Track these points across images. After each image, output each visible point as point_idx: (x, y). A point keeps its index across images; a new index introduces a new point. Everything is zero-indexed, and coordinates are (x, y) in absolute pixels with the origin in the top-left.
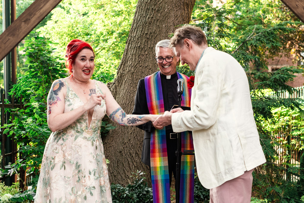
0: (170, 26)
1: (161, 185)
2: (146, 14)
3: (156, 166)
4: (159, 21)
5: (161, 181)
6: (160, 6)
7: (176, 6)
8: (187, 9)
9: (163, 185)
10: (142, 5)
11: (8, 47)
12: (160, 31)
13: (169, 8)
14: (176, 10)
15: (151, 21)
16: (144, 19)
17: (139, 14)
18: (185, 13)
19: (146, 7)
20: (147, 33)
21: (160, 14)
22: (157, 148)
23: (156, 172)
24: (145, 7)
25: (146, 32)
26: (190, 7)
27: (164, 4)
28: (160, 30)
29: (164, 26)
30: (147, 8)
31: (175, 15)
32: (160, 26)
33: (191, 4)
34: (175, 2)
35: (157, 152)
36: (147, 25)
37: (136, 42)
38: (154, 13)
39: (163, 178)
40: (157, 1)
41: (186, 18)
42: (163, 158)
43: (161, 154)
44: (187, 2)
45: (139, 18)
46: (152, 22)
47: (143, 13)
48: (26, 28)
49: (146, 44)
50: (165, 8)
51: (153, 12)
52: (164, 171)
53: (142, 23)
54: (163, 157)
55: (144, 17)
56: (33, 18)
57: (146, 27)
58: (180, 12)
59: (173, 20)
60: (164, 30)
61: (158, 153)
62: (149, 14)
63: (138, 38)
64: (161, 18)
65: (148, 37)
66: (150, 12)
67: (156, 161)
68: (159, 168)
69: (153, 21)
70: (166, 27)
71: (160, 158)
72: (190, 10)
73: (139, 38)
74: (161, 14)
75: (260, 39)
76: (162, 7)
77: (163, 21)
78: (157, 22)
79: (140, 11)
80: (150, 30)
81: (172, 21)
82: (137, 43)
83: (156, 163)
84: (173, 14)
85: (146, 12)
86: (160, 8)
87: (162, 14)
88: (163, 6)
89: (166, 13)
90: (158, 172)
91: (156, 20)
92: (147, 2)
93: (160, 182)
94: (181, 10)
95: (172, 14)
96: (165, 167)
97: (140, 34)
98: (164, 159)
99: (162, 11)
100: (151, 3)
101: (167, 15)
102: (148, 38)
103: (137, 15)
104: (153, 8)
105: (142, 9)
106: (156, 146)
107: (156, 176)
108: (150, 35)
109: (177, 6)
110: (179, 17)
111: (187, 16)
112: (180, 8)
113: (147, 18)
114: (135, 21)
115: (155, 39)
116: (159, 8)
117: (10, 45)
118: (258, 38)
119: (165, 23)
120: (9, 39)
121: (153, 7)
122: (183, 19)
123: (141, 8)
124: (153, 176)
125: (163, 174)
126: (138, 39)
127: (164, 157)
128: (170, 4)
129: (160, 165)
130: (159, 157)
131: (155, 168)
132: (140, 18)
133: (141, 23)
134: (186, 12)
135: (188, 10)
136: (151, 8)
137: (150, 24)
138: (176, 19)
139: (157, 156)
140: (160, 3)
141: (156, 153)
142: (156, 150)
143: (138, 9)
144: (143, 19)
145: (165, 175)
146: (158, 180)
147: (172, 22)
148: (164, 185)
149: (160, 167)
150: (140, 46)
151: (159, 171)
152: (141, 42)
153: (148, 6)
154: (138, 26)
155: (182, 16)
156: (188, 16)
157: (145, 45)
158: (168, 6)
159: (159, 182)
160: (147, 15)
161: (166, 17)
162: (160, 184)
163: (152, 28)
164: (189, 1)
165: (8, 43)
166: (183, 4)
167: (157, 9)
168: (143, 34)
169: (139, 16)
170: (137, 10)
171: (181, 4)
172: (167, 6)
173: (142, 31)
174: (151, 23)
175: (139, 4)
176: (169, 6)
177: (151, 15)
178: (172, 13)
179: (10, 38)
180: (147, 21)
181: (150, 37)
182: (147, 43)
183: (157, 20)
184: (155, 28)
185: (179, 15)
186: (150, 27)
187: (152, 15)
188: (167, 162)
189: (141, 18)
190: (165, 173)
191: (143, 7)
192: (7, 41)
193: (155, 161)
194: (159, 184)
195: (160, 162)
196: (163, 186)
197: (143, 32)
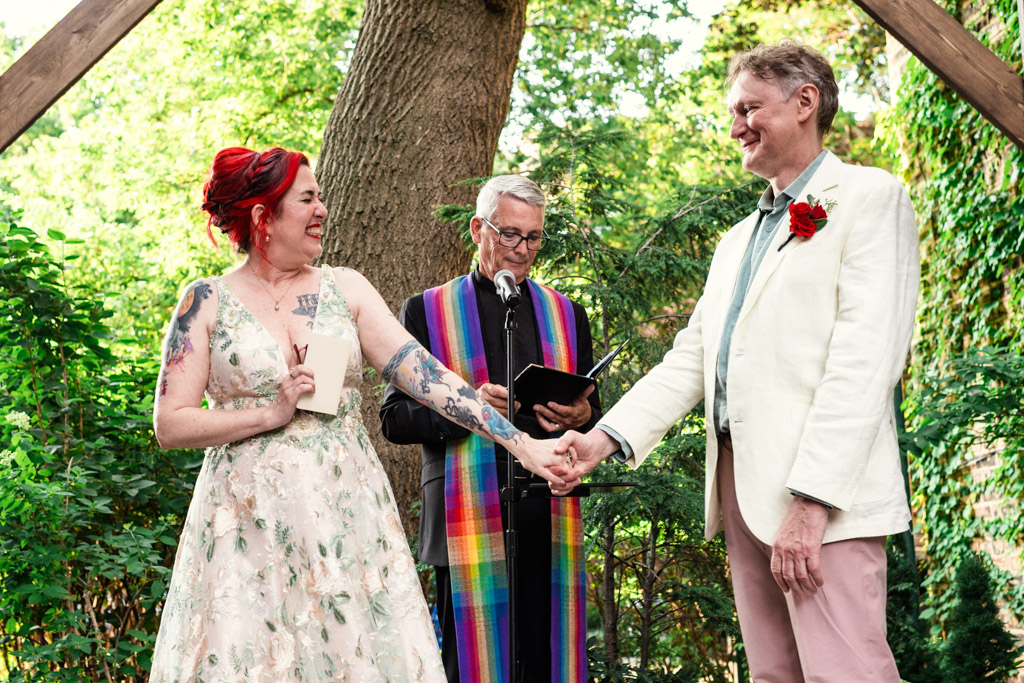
0: (431, 188)
1: (482, 624)
2: (355, 154)
3: (466, 563)
4: (398, 173)
5: (484, 612)
6: (399, 130)
7: (449, 129)
8: (482, 138)
9: (491, 623)
10: (341, 129)
11: (30, 105)
12: (401, 203)
13: (426, 136)
14: (448, 141)
15: (372, 174)
16: (352, 170)
17: (332, 156)
18: (476, 151)
19: (356, 135)
20: (362, 212)
21: (399, 152)
22: (470, 504)
23: (466, 582)
24: (352, 135)
25: (357, 209)
26: (492, 134)
27: (411, 124)
28: (403, 201)
29: (413, 188)
30: (359, 137)
31: (445, 157)
32: (403, 188)
33: (495, 126)
34: (445, 116)
35: (469, 519)
36: (360, 186)
37: (328, 240)
38: (381, 152)
39: (491, 601)
40: (389, 116)
41: (479, 165)
42: (487, 535)
43: (483, 523)
44: (481, 120)
45: (333, 169)
46: (377, 178)
47: (348, 151)
48: (84, 50)
49: (359, 245)
50: (416, 137)
51: (380, 148)
52: (494, 579)
53: (346, 181)
54: (489, 532)
55: (350, 163)
56: (104, 22)
57: (357, 193)
58: (460, 148)
59: (441, 172)
60: (414, 202)
61: (472, 522)
62: (366, 153)
63: (334, 226)
64: (404, 166)
65: (365, 222)
66: (368, 147)
67: (466, 545)
68: (477, 569)
69: (379, 174)
70: (421, 191)
71: (479, 536)
72: (492, 142)
73: (337, 228)
74: (403, 152)
75: (715, 210)
76: (404, 133)
77: (413, 173)
78: (391, 177)
79: (337, 147)
80: (370, 203)
81: (438, 174)
82: (330, 242)
83: (467, 554)
84: (440, 154)
85: (357, 148)
86: (401, 134)
87: (406, 152)
88: (410, 129)
89: (419, 150)
90: (473, 583)
91: (389, 171)
92: (358, 120)
93: (482, 615)
94: (464, 140)
95: (438, 153)
96: (495, 564)
97: (340, 216)
98: (491, 538)
99: (404, 143)
100: (371, 122)
101: (421, 156)
102: (365, 224)
103: (326, 161)
104: (377, 136)
105: (341, 140)
106: (465, 499)
107: (468, 595)
108: (370, 217)
109: (451, 128)
110: (459, 162)
111: (484, 160)
112: (460, 137)
113: (361, 165)
114: (323, 178)
115: (386, 227)
116: (397, 136)
117: (35, 98)
118: (710, 208)
119: (418, 181)
120: (32, 83)
121: (377, 133)
122: (472, 170)
123: (339, 138)
124: (458, 594)
125: (489, 587)
126: (333, 230)
127: (492, 535)
128: (431, 123)
129: (479, 558)
130: (477, 533)
131: (465, 569)
132: (338, 168)
133: (340, 183)
134: (480, 148)
135: (485, 144)
136: (371, 135)
137: (370, 183)
138: (450, 167)
139: (468, 532)
140: (400, 121)
141: (467, 522)
142: (466, 512)
143: (330, 141)
144: (348, 171)
145: (497, 592)
146: (473, 608)
147: (439, 178)
148: (493, 624)
149: (481, 566)
150: (339, 252)
151: (478, 577)
152: (342, 238)
153: (361, 130)
154: (332, 193)
155: (466, 157)
156: (487, 161)
157: (357, 249)
158: (423, 130)
159: (477, 615)
160: (361, 157)
161: (419, 162)
162: (482, 619)
163: (377, 195)
164: (487, 117)
165: (28, 94)
166: (469, 123)
167: (389, 138)
168: (350, 214)
169: (334, 163)
170: (327, 145)
171: (462, 122)
172: (420, 128)
173: (344, 207)
174: (374, 182)
175: (333, 127)
176: (427, 129)
177: (372, 156)
178: (437, 150)
179: (34, 79)
180: (360, 175)
181: (372, 224)
182: (363, 240)
183: (393, 171)
184: (385, 196)
185: (458, 157)
186: (372, 193)
187: (374, 157)
188: (501, 548)
189: (341, 167)
190: (495, 584)
191: (346, 135)
192: (26, 89)
193: (462, 548)
194: (477, 620)
195: (478, 548)
196: (491, 627)
197: (348, 208)
